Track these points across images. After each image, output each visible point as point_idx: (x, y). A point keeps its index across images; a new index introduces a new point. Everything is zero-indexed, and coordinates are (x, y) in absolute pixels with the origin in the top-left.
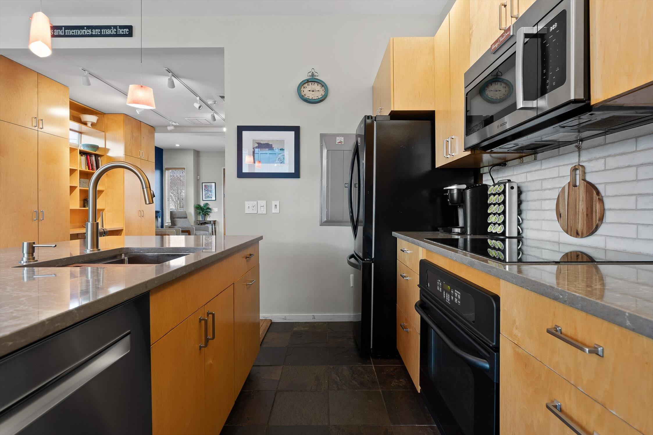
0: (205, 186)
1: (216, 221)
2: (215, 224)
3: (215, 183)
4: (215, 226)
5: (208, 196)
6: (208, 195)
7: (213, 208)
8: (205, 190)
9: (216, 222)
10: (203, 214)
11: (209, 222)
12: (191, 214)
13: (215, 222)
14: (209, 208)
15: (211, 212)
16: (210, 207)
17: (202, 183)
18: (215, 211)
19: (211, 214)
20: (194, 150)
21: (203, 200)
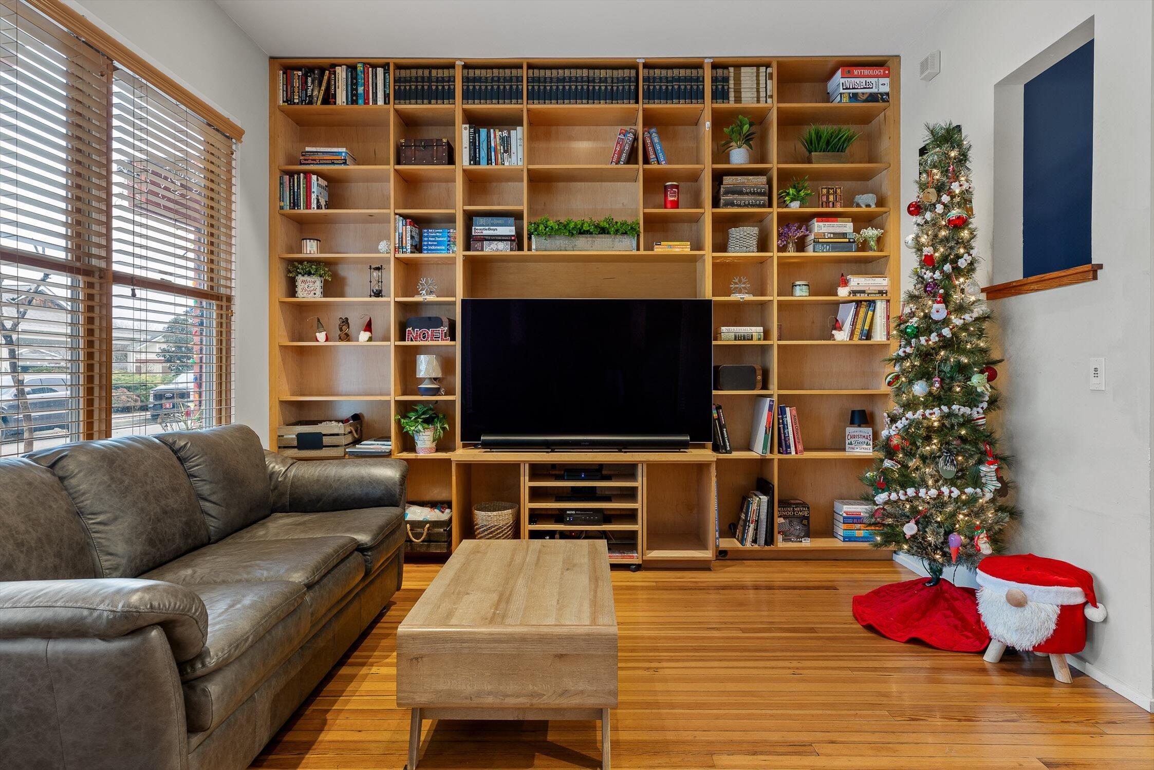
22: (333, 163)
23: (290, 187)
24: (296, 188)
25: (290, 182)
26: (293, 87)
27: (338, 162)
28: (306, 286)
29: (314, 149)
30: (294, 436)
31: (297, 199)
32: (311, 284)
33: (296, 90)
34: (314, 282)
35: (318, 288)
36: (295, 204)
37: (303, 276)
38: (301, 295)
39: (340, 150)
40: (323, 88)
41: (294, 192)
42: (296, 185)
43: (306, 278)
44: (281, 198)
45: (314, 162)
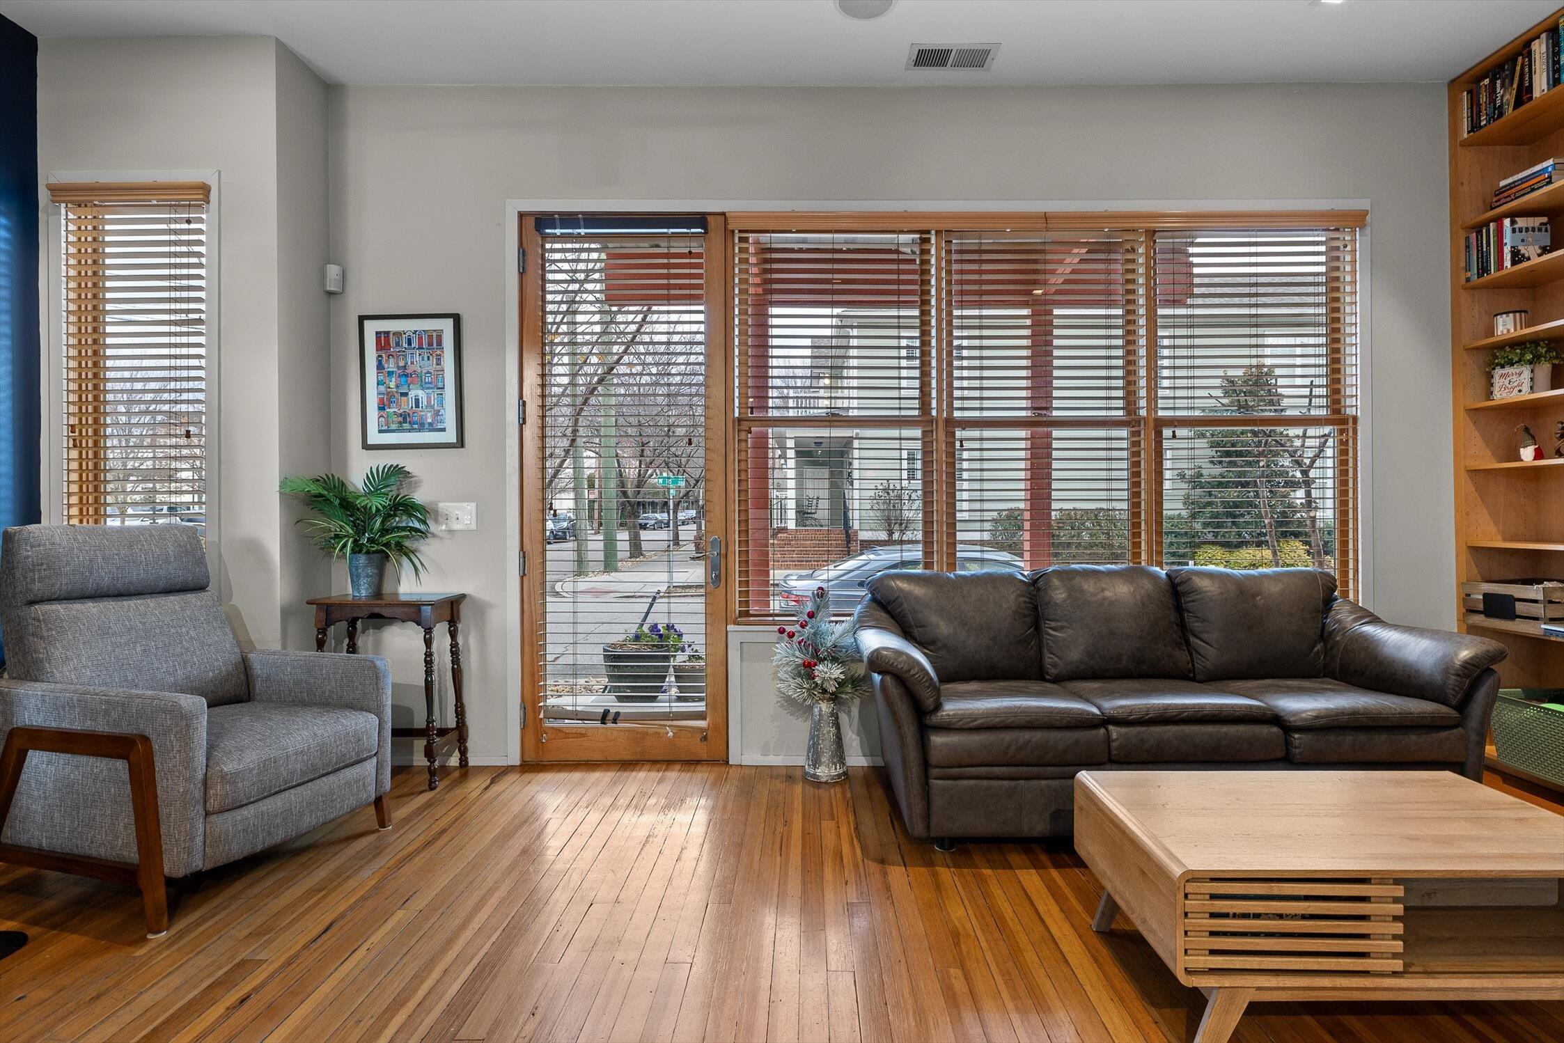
0: (383, 341)
1: (463, 596)
2: (453, 622)
3: (457, 319)
4: (453, 635)
5: (405, 417)
6: (407, 405)
7: (441, 505)
8: (380, 367)
9: (464, 609)
10: (358, 548)
11: (413, 612)
12: (254, 549)
13: (452, 609)
14: (405, 507)
15: (423, 534)
16: (420, 496)
17: (362, 319)
18: (456, 526)
19: (427, 550)
20: (278, 40)
21: (366, 446)
22: (1533, 190)
23: (1478, 247)
24: (1485, 246)
25: (1477, 241)
26: (1479, 105)
27: (1539, 185)
28: (1507, 382)
29: (1510, 180)
30: (1481, 597)
31: (1487, 262)
32: (1515, 378)
33: (1483, 108)
34: (1520, 374)
35: (1526, 382)
36: (1484, 269)
37: (1503, 367)
38: (1499, 396)
39: (1545, 164)
40: (1515, 86)
41: (1482, 252)
42: (1484, 242)
43: (1508, 370)
44: (1468, 269)
45: (1509, 199)
